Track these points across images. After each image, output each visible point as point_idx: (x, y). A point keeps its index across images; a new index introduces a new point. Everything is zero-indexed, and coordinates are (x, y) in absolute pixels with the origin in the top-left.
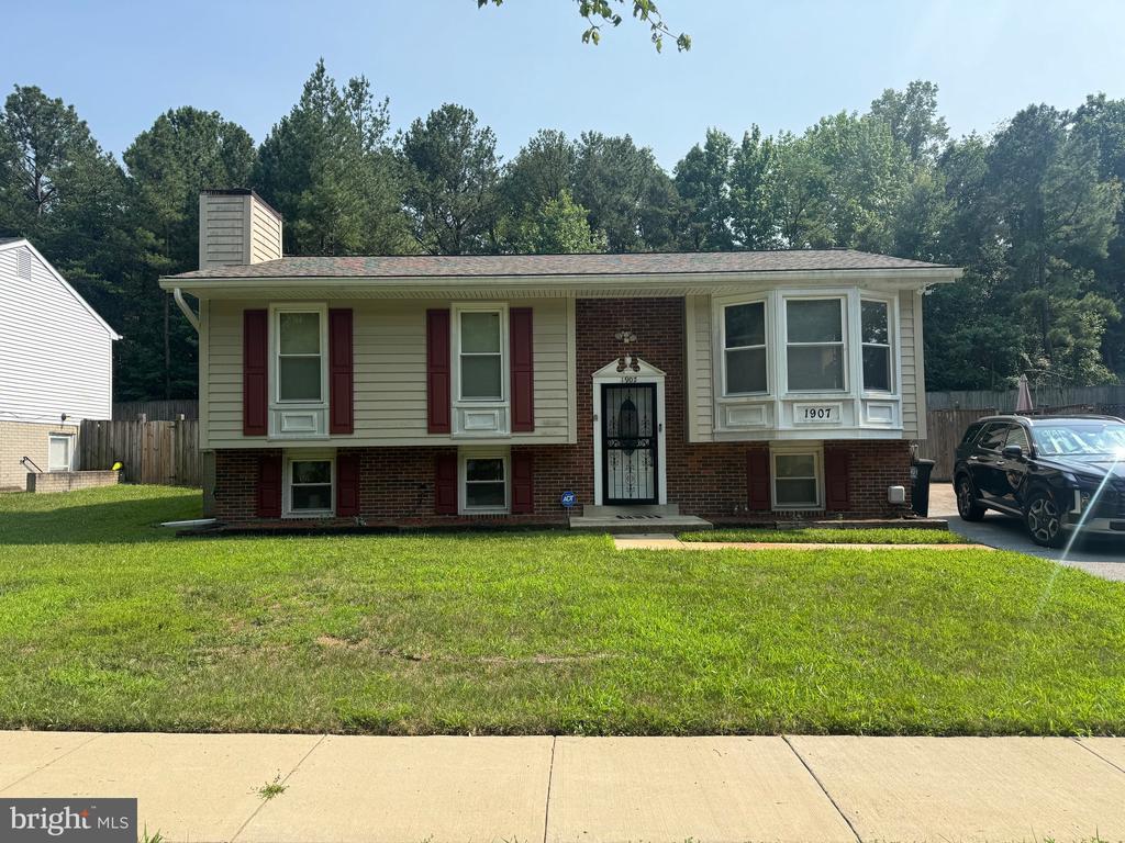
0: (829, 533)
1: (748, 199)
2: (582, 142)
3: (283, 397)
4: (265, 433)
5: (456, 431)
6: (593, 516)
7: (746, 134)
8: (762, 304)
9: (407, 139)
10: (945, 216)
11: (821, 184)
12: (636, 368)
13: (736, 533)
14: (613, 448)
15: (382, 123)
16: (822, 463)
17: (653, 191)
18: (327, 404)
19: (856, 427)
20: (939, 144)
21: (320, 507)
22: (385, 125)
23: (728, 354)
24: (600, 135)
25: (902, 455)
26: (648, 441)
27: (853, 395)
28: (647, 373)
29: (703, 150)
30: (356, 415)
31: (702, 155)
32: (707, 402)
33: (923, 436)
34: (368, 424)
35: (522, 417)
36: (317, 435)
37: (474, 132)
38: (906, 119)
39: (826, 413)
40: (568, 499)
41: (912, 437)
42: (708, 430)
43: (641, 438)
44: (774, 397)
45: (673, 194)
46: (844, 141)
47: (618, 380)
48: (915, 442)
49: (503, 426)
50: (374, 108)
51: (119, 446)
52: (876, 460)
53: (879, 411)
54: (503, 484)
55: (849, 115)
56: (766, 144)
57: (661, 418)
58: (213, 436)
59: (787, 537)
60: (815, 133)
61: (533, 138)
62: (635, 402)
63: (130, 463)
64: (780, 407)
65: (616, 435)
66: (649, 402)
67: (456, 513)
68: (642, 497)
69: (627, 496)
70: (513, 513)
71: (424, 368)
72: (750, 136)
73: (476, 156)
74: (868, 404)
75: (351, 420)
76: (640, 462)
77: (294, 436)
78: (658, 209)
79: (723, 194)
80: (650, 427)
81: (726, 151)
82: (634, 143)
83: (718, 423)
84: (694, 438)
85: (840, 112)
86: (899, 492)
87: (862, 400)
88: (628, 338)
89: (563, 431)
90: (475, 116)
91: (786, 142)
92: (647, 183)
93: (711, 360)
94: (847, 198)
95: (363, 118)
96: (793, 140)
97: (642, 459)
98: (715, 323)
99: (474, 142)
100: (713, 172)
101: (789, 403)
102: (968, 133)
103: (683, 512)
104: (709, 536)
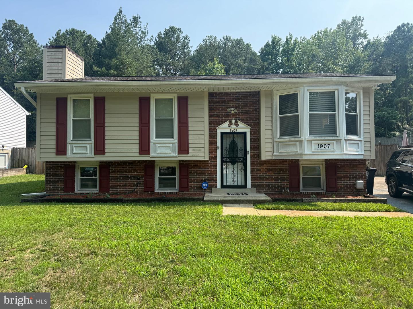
0: (329, 205)
1: (288, 62)
2: (223, 40)
3: (74, 137)
4: (65, 154)
5: (153, 154)
6: (217, 193)
7: (287, 37)
8: (297, 93)
9: (156, 40)
10: (368, 68)
11: (317, 56)
12: (237, 125)
13: (283, 204)
14: (226, 162)
15: (145, 33)
16: (324, 169)
17: (251, 59)
18: (93, 141)
19: (342, 153)
20: (364, 41)
21: (93, 188)
22: (146, 33)
23: (281, 118)
24: (230, 37)
25: (362, 166)
26: (242, 159)
27: (341, 137)
28: (242, 127)
29: (271, 44)
30: (106, 146)
31: (270, 45)
32: (270, 141)
33: (374, 157)
34: (112, 150)
35: (183, 148)
36: (89, 155)
37: (182, 37)
38: (351, 31)
39: (328, 146)
40: (205, 185)
41: (368, 158)
42: (270, 154)
43: (239, 158)
44: (302, 138)
45: (259, 60)
46: (326, 39)
47: (228, 131)
48: (369, 160)
49: (174, 152)
50: (142, 27)
51: (27, 159)
52: (350, 168)
53: (353, 145)
54: (176, 178)
55: (328, 30)
56: (295, 40)
57: (248, 148)
58: (42, 155)
59: (309, 208)
60: (315, 37)
61: (204, 39)
62: (236, 140)
63: (31, 165)
64: (305, 143)
65: (228, 156)
66: (243, 141)
67: (154, 191)
68: (239, 184)
69: (232, 184)
70: (180, 191)
71: (138, 125)
72: (289, 38)
73: (182, 46)
74: (348, 142)
75: (104, 148)
76: (238, 169)
77: (78, 156)
78: (253, 66)
79: (278, 60)
80: (243, 152)
81: (279, 43)
82: (244, 41)
83: (275, 151)
84: (264, 157)
85: (325, 28)
86: (361, 183)
87: (345, 140)
88: (233, 111)
89: (202, 154)
90: (182, 31)
91: (303, 41)
92: (249, 56)
93: (272, 121)
94: (327, 62)
95: (138, 31)
96: (306, 40)
97: (239, 167)
98: (274, 103)
99: (181, 41)
100: (274, 52)
101: (310, 141)
102: (376, 37)
103: (259, 192)
104: (270, 206)
